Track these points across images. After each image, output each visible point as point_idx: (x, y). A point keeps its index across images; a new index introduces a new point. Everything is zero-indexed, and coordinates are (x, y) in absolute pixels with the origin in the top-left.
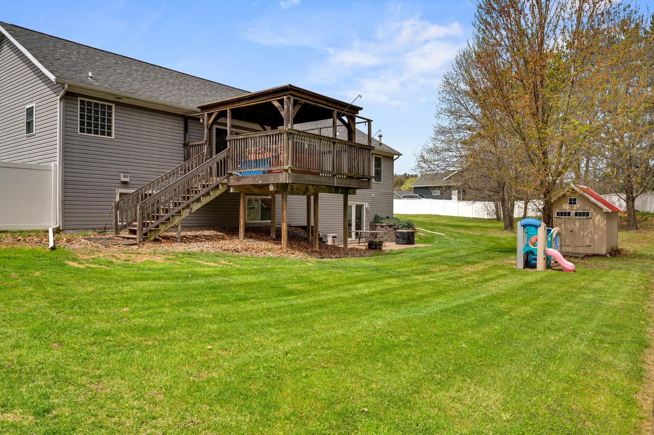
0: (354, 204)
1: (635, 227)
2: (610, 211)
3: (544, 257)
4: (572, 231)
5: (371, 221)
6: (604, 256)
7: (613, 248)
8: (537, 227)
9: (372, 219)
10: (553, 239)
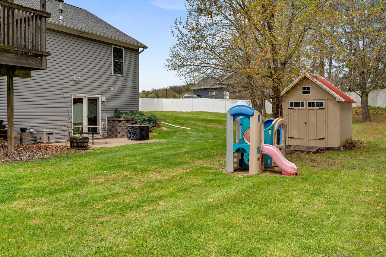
0: (85, 97)
1: (368, 120)
2: (344, 100)
3: (259, 156)
4: (305, 123)
5: (109, 116)
6: (338, 150)
7: (347, 140)
8: (248, 116)
9: (111, 113)
10: (274, 132)
